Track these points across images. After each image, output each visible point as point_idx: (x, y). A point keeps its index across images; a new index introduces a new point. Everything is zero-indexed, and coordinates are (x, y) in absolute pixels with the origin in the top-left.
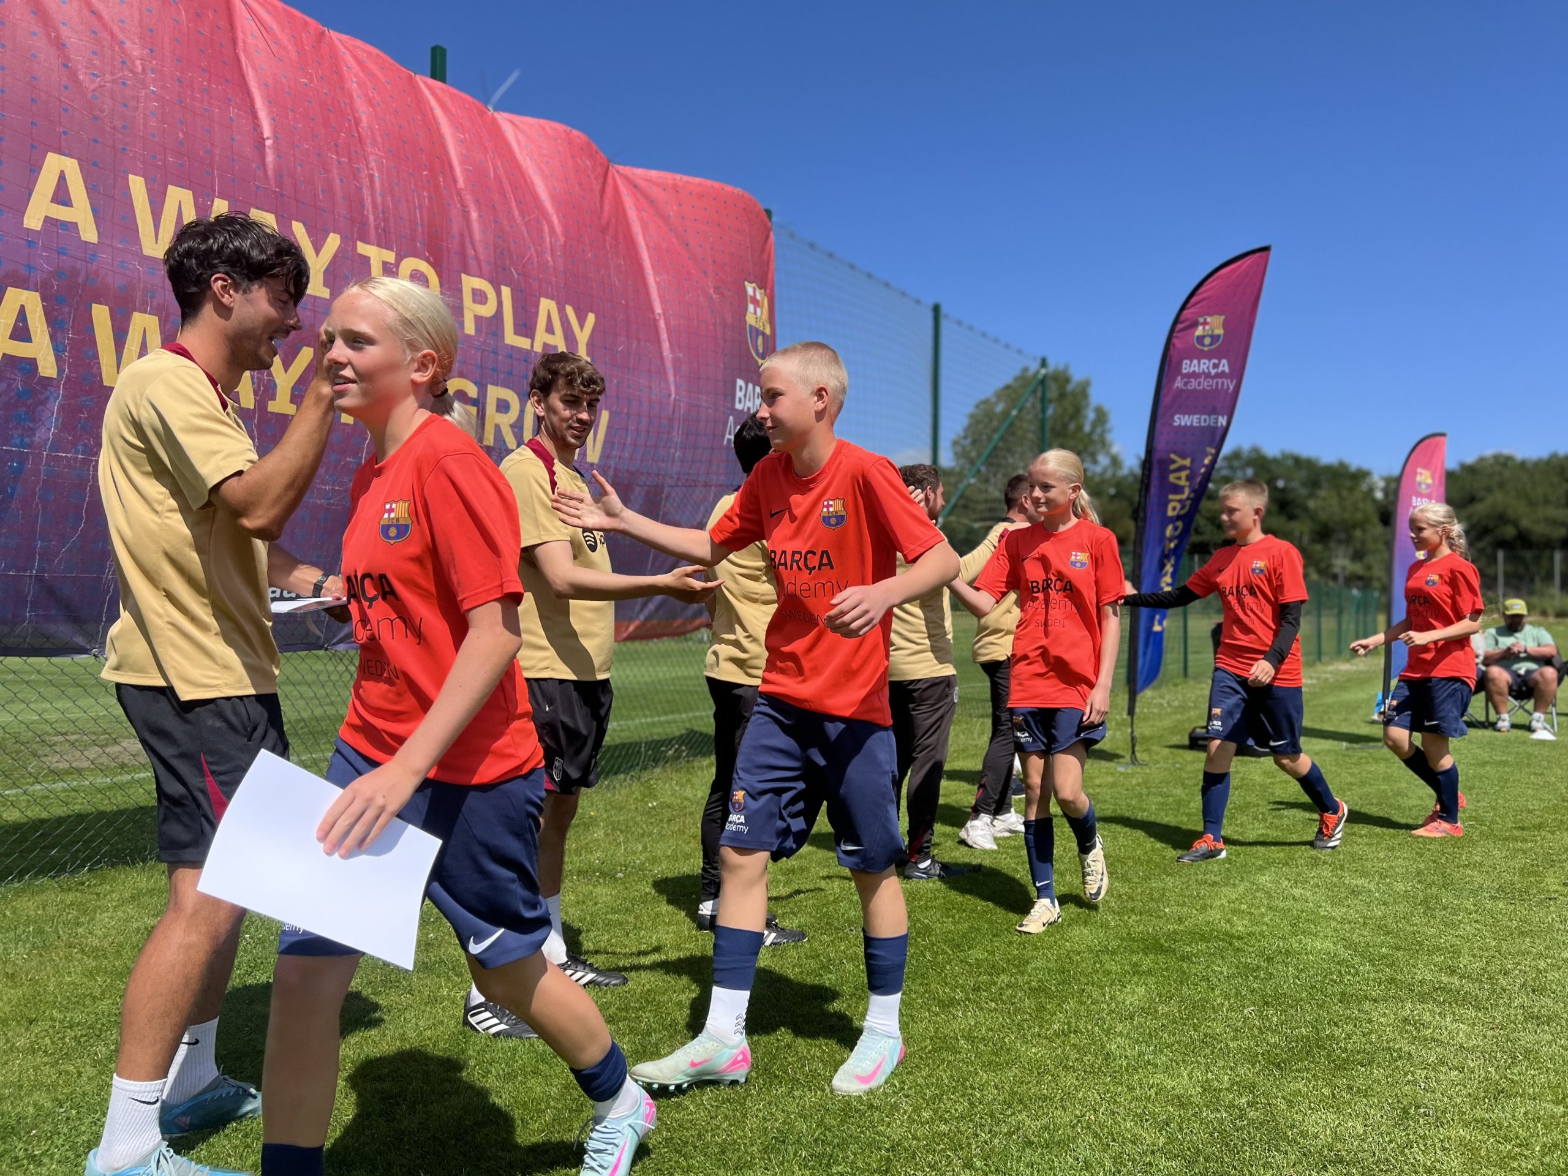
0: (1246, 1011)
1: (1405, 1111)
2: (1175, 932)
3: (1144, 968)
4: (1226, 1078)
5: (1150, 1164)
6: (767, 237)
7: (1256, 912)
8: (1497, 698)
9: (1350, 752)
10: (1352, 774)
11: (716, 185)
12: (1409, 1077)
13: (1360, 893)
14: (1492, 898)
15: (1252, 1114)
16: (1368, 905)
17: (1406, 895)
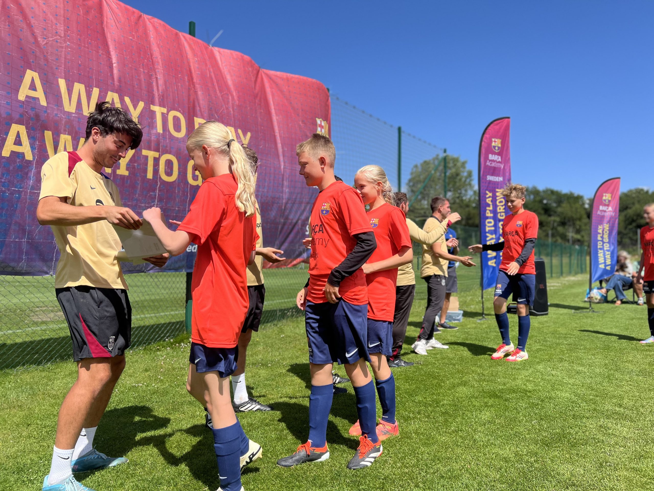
0: (533, 422)
1: (601, 464)
2: (502, 389)
3: (490, 404)
4: (525, 450)
5: (493, 486)
6: (328, 100)
7: (537, 381)
8: (638, 291)
9: (576, 314)
10: (576, 323)
11: (305, 78)
12: (603, 450)
13: (581, 373)
14: (637, 375)
15: (536, 465)
16: (584, 378)
17: (600, 374)
